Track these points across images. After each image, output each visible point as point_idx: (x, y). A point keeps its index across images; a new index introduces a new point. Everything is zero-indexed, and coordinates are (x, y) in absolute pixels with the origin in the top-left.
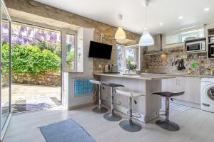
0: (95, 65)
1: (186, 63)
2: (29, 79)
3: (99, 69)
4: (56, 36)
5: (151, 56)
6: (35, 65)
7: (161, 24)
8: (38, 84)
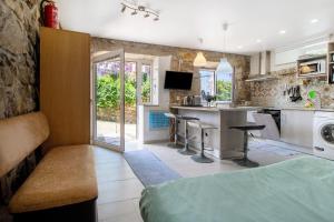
0: (172, 97)
1: (303, 91)
2: (102, 114)
3: (177, 102)
4: (131, 68)
5: (255, 82)
6: (108, 98)
7: (259, 41)
8: (111, 120)
